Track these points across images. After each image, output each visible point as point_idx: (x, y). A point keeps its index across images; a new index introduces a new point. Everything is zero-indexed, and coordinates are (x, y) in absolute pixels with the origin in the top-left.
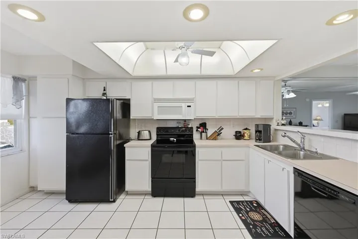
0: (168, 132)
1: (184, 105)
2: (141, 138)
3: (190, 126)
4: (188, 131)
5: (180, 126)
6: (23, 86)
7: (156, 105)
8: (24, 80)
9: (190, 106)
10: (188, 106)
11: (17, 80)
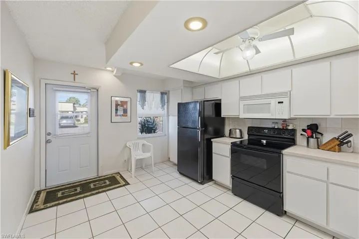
0: (260, 132)
1: (274, 102)
2: (232, 136)
3: (290, 127)
4: (286, 134)
5: (276, 127)
6: (166, 97)
7: (242, 103)
8: (166, 93)
9: (282, 102)
10: (279, 103)
11: (162, 94)
